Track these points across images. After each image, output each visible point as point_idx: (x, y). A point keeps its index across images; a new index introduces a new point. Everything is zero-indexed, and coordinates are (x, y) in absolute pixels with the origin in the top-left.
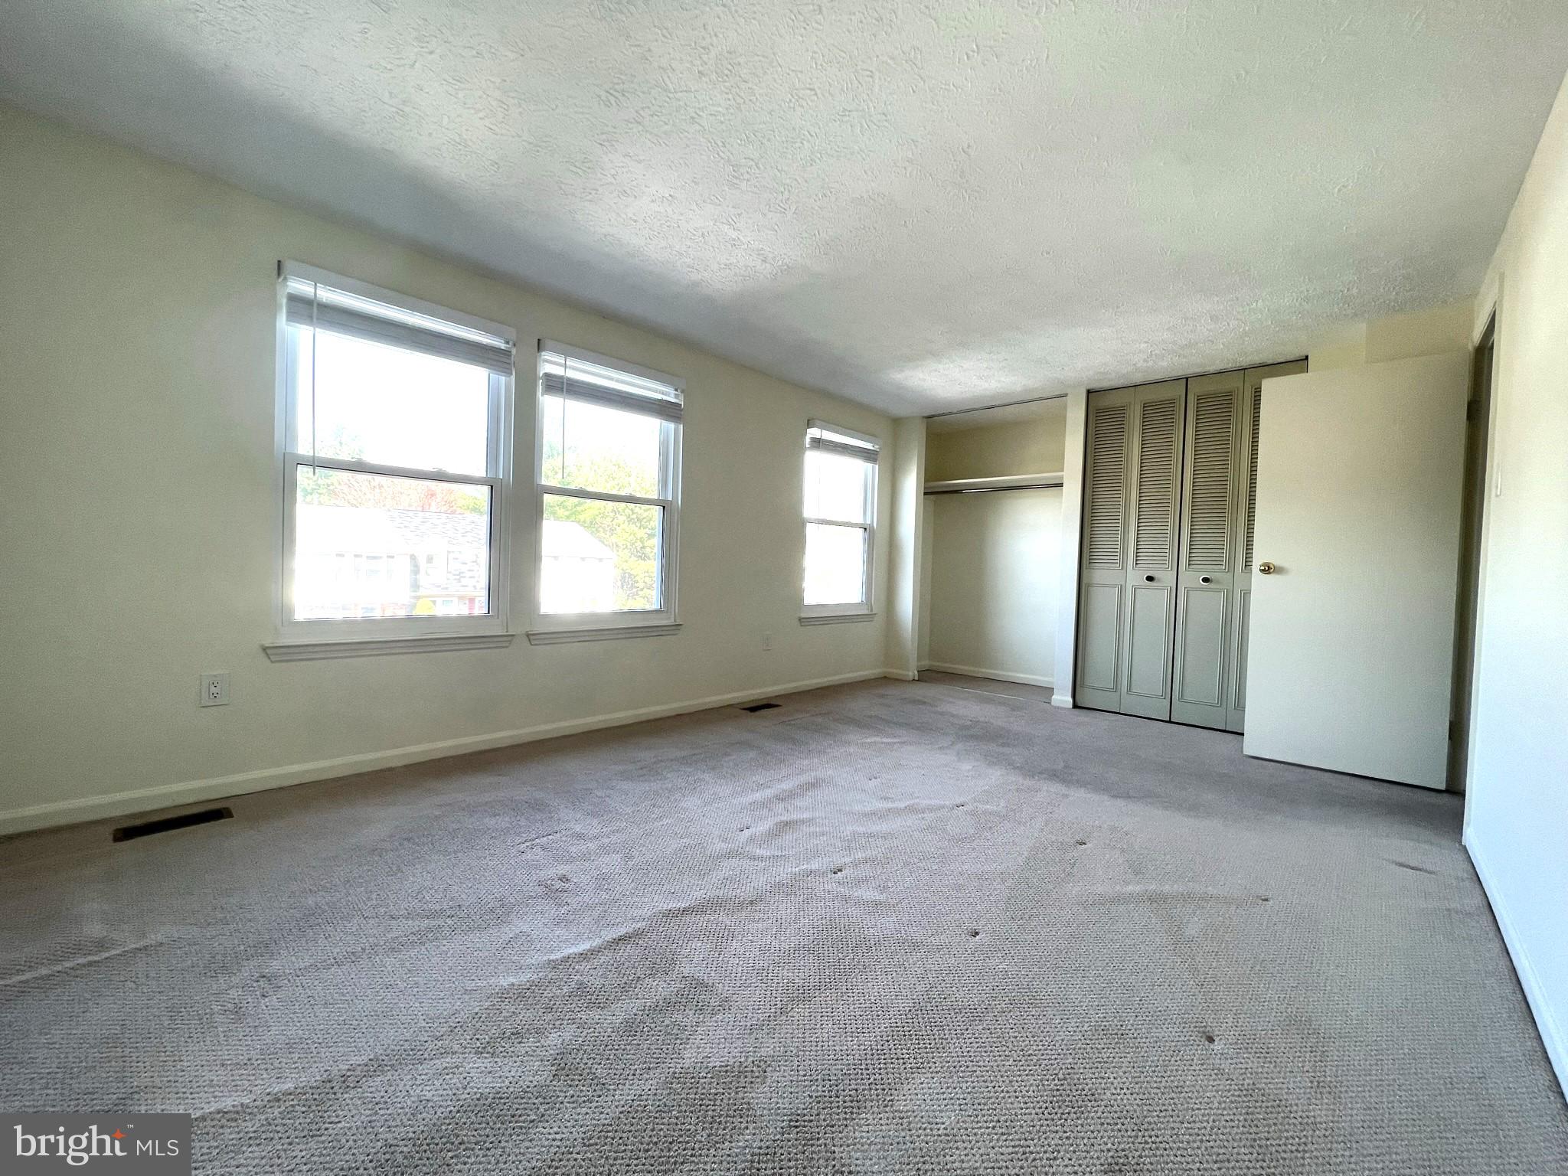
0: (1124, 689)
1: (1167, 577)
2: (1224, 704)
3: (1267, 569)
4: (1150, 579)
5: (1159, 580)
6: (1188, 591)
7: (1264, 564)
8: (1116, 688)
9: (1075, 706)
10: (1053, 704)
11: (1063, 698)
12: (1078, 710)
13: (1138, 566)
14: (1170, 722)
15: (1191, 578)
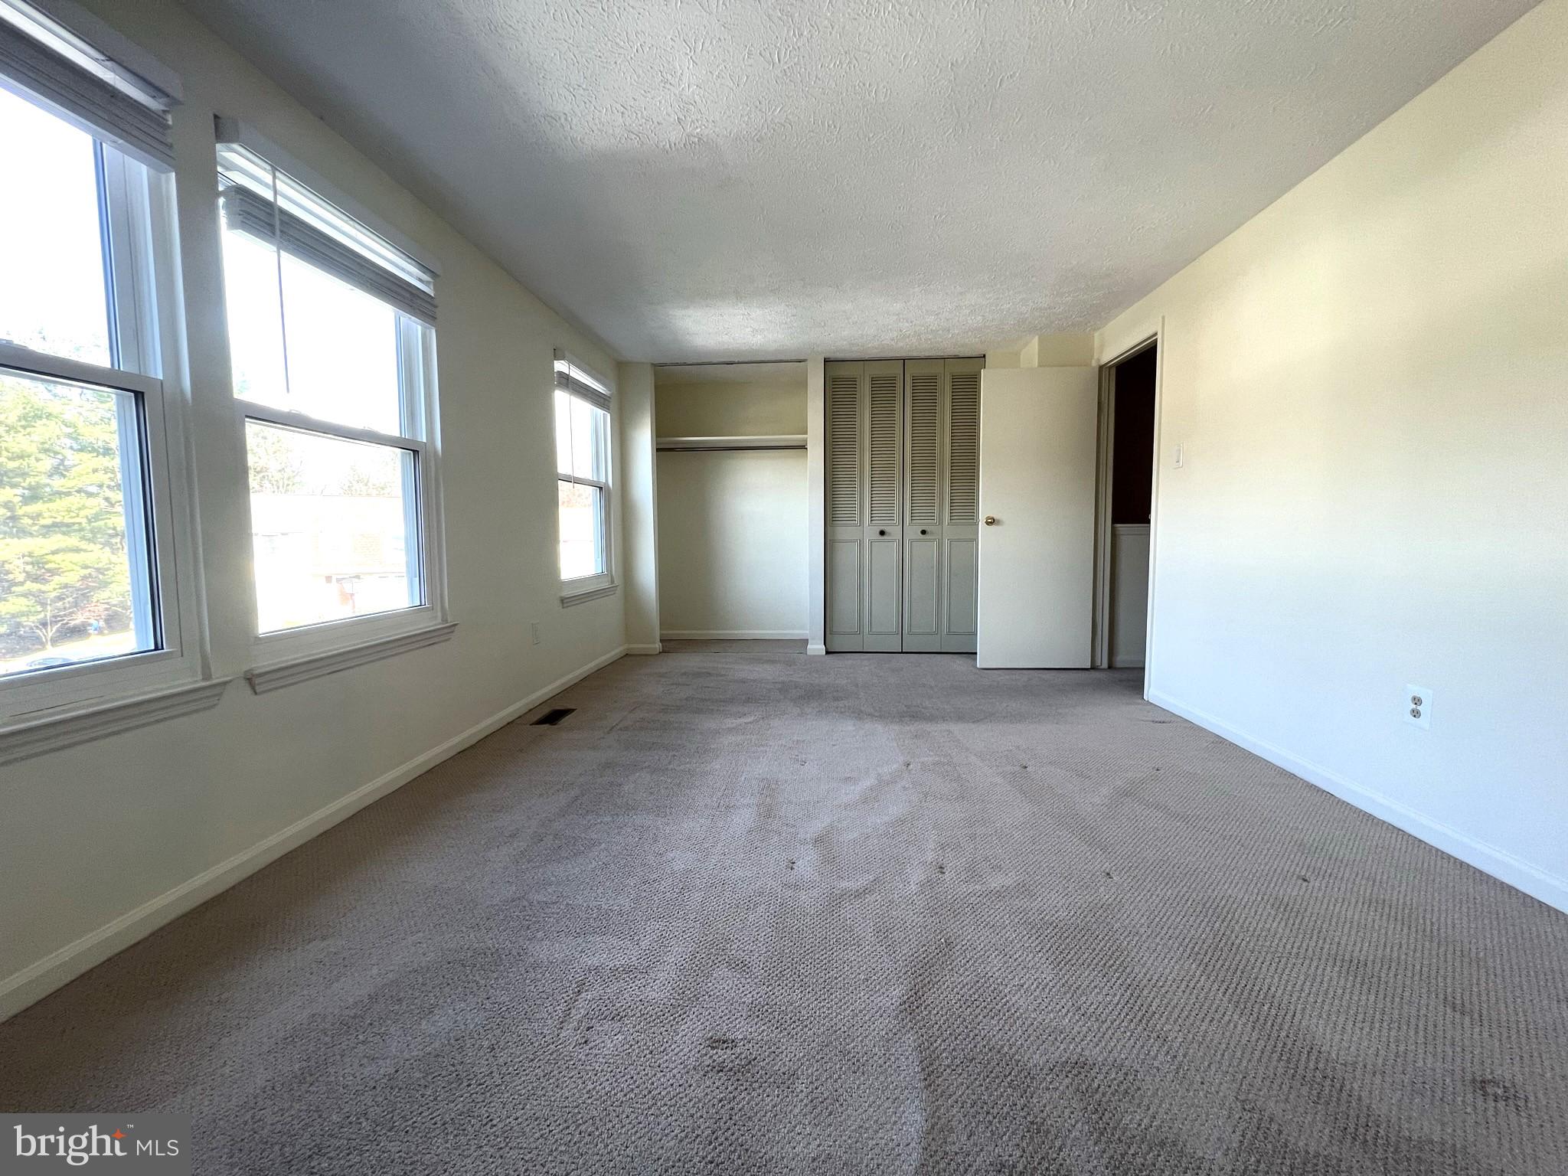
0: (866, 630)
1: (895, 531)
2: (939, 631)
3: (991, 522)
4: (882, 533)
5: (890, 534)
6: (912, 542)
7: (988, 518)
8: (860, 632)
9: (827, 653)
10: (808, 653)
11: (817, 647)
12: (831, 655)
13: (873, 522)
14: (902, 653)
15: (913, 532)
